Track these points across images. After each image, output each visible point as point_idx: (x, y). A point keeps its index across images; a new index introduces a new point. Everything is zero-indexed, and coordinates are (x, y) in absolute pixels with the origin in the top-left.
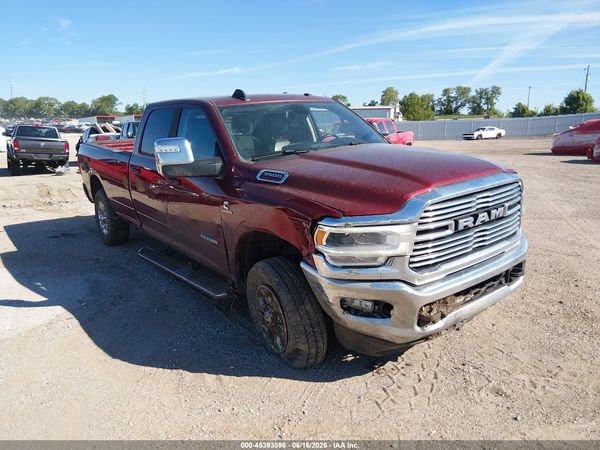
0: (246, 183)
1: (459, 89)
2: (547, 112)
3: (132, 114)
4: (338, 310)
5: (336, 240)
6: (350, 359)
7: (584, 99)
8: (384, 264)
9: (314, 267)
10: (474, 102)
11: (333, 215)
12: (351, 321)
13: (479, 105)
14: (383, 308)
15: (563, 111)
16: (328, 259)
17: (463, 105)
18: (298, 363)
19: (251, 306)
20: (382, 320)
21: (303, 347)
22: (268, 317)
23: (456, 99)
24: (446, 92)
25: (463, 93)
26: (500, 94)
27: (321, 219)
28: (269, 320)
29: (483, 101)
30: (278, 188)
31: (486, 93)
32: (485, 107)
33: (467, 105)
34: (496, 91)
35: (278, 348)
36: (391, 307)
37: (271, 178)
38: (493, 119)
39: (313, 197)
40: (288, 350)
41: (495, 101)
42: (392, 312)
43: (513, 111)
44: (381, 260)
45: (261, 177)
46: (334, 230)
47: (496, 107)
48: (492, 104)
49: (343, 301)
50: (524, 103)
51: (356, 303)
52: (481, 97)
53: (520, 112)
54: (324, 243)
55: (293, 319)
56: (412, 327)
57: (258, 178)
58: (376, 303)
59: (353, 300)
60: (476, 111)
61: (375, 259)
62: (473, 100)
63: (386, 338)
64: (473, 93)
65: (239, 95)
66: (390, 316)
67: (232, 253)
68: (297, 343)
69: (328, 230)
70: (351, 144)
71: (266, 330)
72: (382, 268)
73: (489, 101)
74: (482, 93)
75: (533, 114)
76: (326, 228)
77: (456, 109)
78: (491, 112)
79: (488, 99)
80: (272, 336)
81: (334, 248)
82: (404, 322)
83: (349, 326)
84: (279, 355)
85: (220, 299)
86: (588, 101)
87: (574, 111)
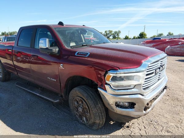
0: (71, 56)
1: (109, 31)
2: (134, 38)
3: (4, 35)
4: (114, 107)
5: (114, 79)
6: (112, 123)
7: (144, 35)
8: (134, 88)
9: (105, 90)
11: (114, 69)
12: (119, 110)
13: (115, 36)
14: (131, 105)
15: (139, 38)
16: (112, 87)
17: (111, 36)
18: (94, 128)
19: (71, 105)
20: (131, 109)
21: (97, 122)
22: (80, 110)
23: (108, 34)
24: (106, 32)
25: (111, 32)
27: (109, 71)
28: (81, 111)
29: (116, 35)
30: (86, 59)
32: (117, 36)
33: (112, 36)
34: (119, 32)
35: (84, 122)
36: (135, 104)
37: (82, 55)
38: (119, 40)
39: (104, 62)
40: (90, 122)
41: (119, 35)
42: (135, 106)
43: (125, 38)
44: (132, 87)
45: (77, 54)
46: (114, 75)
47: (120, 37)
49: (116, 103)
50: (128, 36)
51: (121, 104)
52: (115, 34)
53: (126, 38)
54: (110, 80)
55: (94, 111)
56: (142, 111)
57: (76, 54)
58: (129, 103)
59: (120, 102)
60: (114, 37)
61: (130, 86)
62: (113, 34)
63: (132, 116)
64: (113, 32)
65: (61, 24)
66: (134, 108)
67: (63, 85)
68: (95, 120)
69: (112, 75)
70: (104, 43)
71: (78, 114)
72: (133, 89)
73: (118, 35)
74: (116, 32)
75: (130, 39)
76: (111, 74)
77: (109, 37)
78: (118, 38)
80: (81, 117)
81: (114, 82)
82: (139, 110)
83: (118, 112)
84: (85, 124)
85: (56, 103)
86: (145, 35)
87: (142, 38)
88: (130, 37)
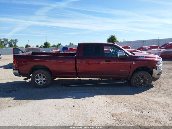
1: (4, 39)
2: (38, 47)
7: (48, 44)
9: (156, 69)
10: (10, 43)
13: (11, 44)
17: (6, 44)
23: (4, 42)
25: (6, 40)
26: (17, 41)
29: (13, 43)
31: (13, 41)
32: (14, 45)
33: (8, 44)
34: (16, 40)
41: (16, 43)
43: (25, 46)
48: (16, 44)
50: (29, 44)
52: (12, 42)
54: (158, 65)
60: (11, 46)
62: (9, 43)
64: (9, 41)
74: (12, 41)
77: (4, 45)
78: (16, 46)
79: (14, 43)
87: (47, 47)
88: (31, 46)
